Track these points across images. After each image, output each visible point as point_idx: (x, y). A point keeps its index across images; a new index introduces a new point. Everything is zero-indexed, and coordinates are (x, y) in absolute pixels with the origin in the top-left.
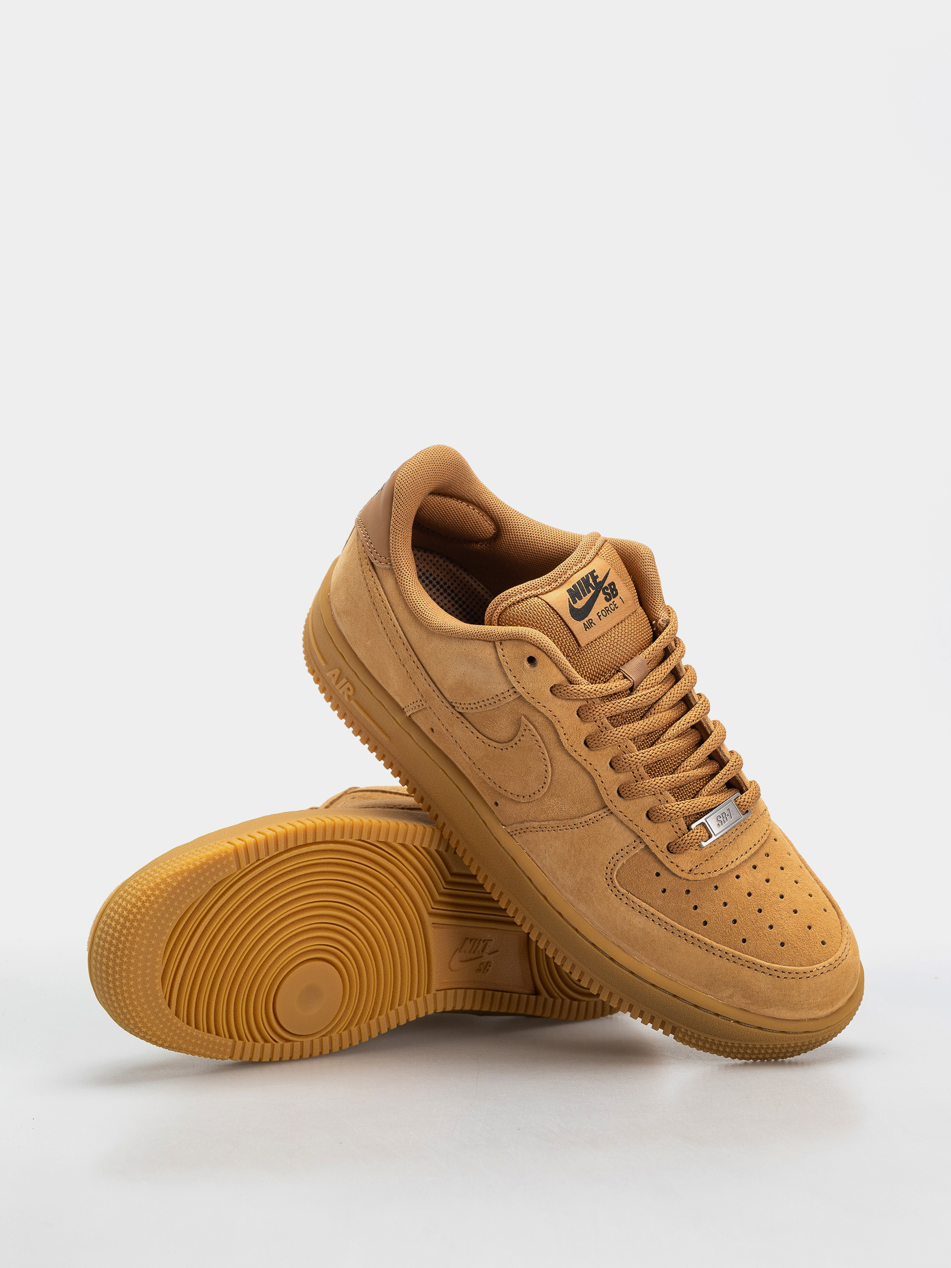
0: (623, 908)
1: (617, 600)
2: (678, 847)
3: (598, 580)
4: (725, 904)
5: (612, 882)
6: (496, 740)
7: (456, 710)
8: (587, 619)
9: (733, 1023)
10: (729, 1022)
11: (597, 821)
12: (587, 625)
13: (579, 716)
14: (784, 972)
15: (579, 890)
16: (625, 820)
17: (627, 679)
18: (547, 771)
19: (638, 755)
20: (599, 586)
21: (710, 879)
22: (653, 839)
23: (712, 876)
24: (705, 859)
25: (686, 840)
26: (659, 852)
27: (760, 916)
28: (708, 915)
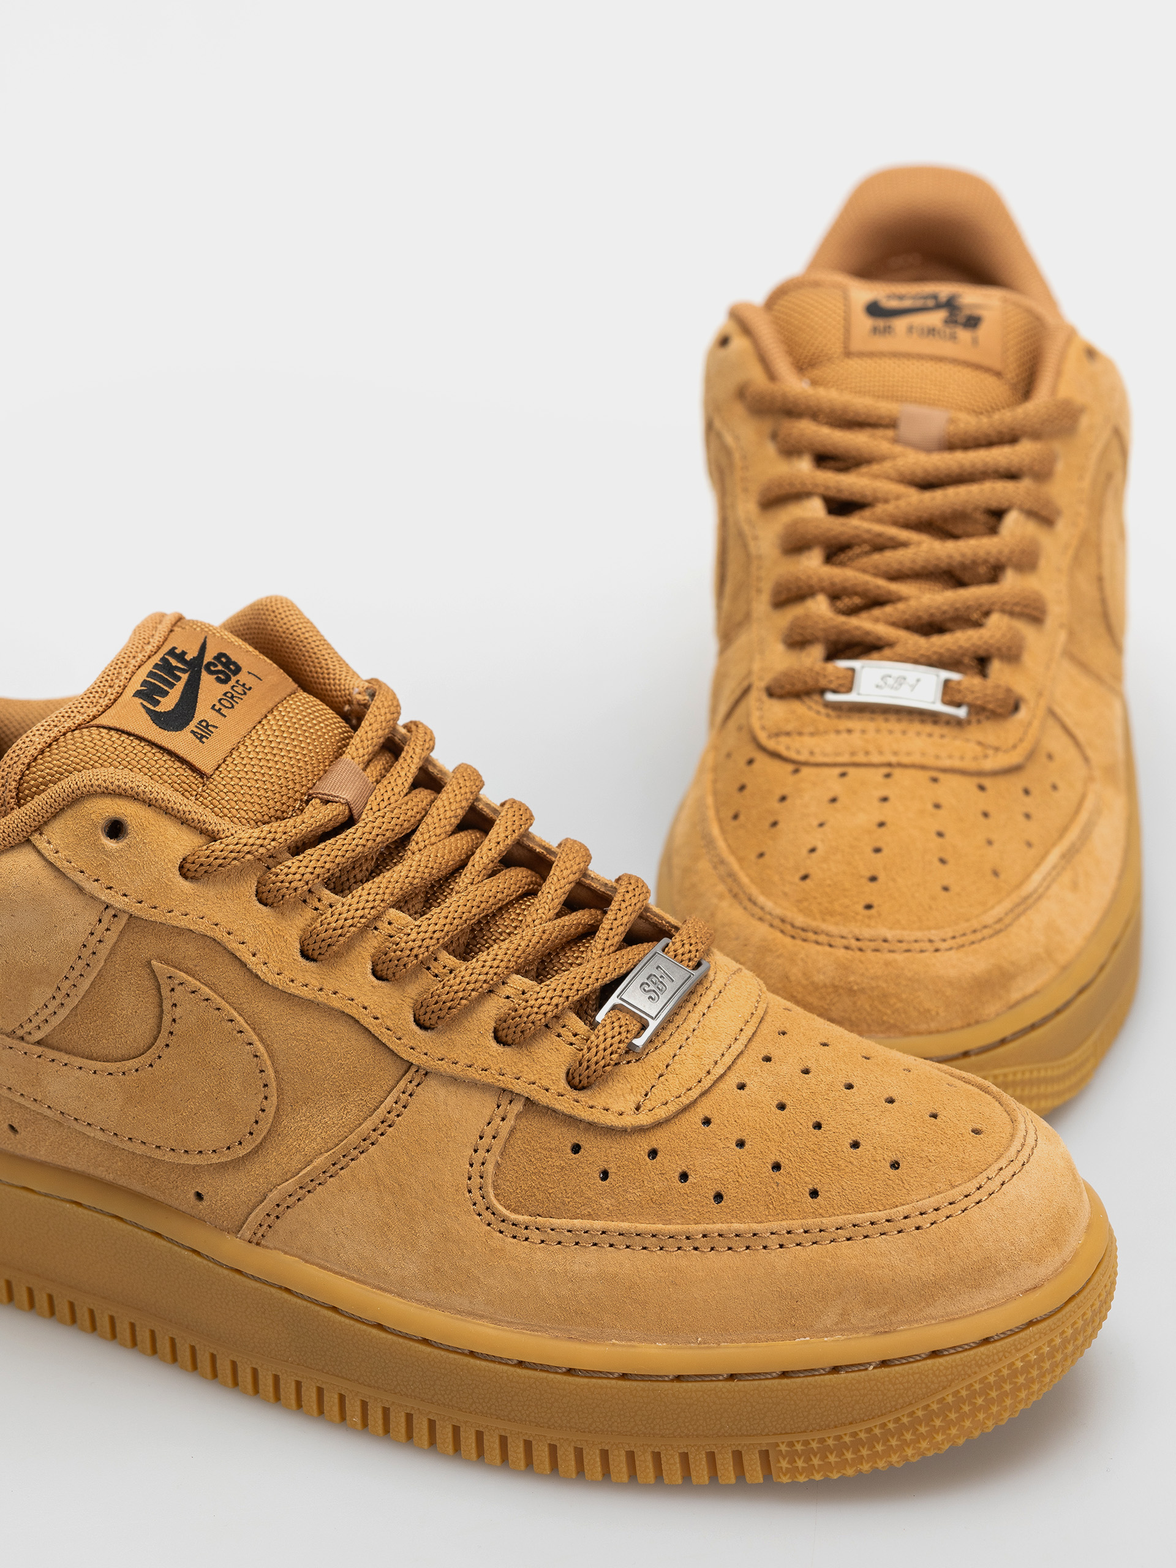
0: (540, 1254)
1: (242, 677)
2: (588, 1067)
3: (188, 657)
4: (741, 1144)
5: (493, 1214)
6: (132, 1054)
7: (28, 1043)
8: (195, 722)
9: (875, 1371)
10: (866, 1372)
11: (405, 1107)
12: (200, 732)
13: (266, 905)
14: (924, 1213)
15: (437, 1270)
16: (457, 1070)
17: (332, 802)
18: (256, 1056)
19: (420, 926)
20: (195, 666)
21: (685, 1109)
22: (533, 1079)
23: (685, 1101)
24: (657, 1075)
25: (597, 1046)
26: (556, 1099)
27: (823, 1134)
28: (716, 1178)
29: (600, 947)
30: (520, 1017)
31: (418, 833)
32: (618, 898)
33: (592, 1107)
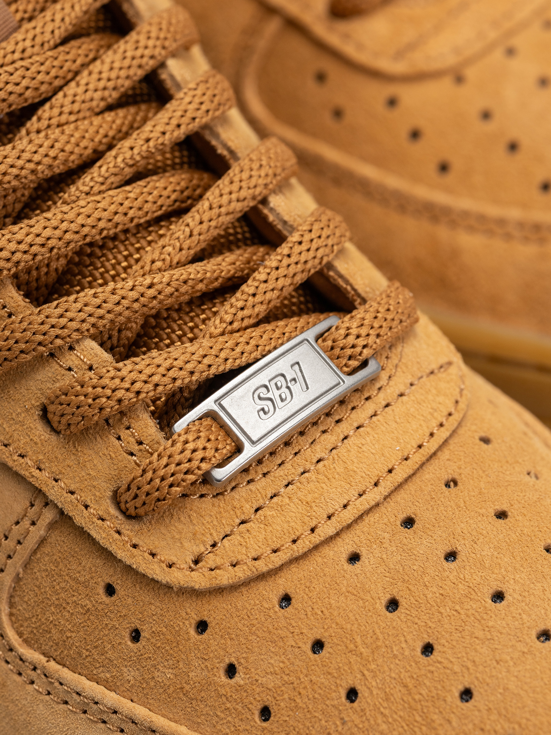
4: (318, 646)
21: (262, 577)
22: (72, 488)
23: (262, 566)
24: (238, 521)
25: (154, 471)
26: (93, 523)
27: (429, 665)
28: (270, 686)
29: (228, 318)
30: (85, 396)
31: (47, 106)
32: (295, 237)
33: (135, 546)
